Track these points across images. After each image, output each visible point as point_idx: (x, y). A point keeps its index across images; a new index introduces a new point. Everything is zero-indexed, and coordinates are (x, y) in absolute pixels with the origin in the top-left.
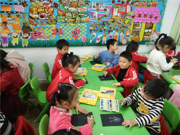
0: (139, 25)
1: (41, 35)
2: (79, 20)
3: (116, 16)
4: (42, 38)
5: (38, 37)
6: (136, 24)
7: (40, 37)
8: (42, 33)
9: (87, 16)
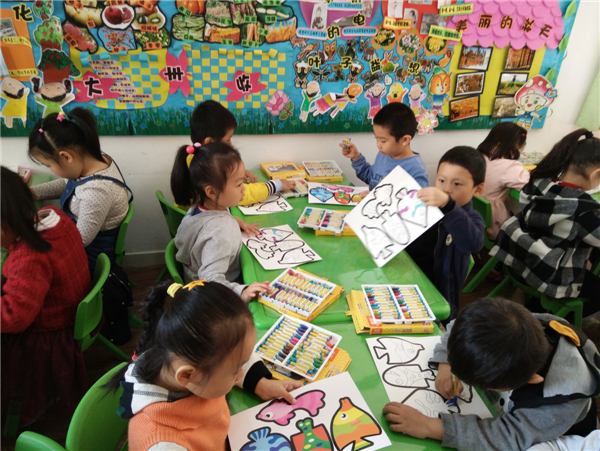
0: (482, 56)
1: (114, 87)
2: (257, 32)
3: (398, 21)
4: (117, 102)
5: (104, 97)
6: (471, 52)
7: (109, 95)
8: (118, 83)
9: (287, 20)
